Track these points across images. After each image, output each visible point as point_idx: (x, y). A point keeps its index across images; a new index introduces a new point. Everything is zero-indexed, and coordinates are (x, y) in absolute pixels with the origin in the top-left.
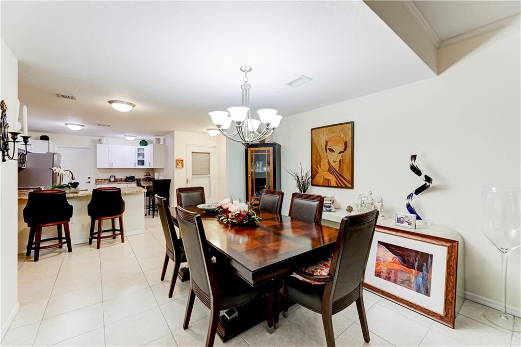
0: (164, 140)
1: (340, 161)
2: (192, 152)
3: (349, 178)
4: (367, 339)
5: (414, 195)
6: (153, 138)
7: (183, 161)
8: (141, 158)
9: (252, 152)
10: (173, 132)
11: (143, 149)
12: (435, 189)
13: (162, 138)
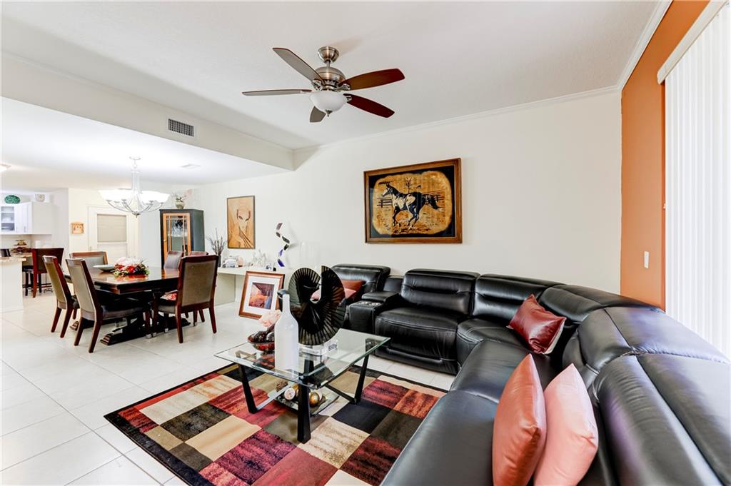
0: (52, 198)
1: (247, 227)
2: (98, 215)
3: (252, 241)
4: (215, 331)
5: (284, 251)
6: (33, 194)
7: (82, 225)
8: (8, 221)
9: (167, 217)
10: (67, 189)
11: (13, 208)
12: (292, 246)
13: (47, 196)
